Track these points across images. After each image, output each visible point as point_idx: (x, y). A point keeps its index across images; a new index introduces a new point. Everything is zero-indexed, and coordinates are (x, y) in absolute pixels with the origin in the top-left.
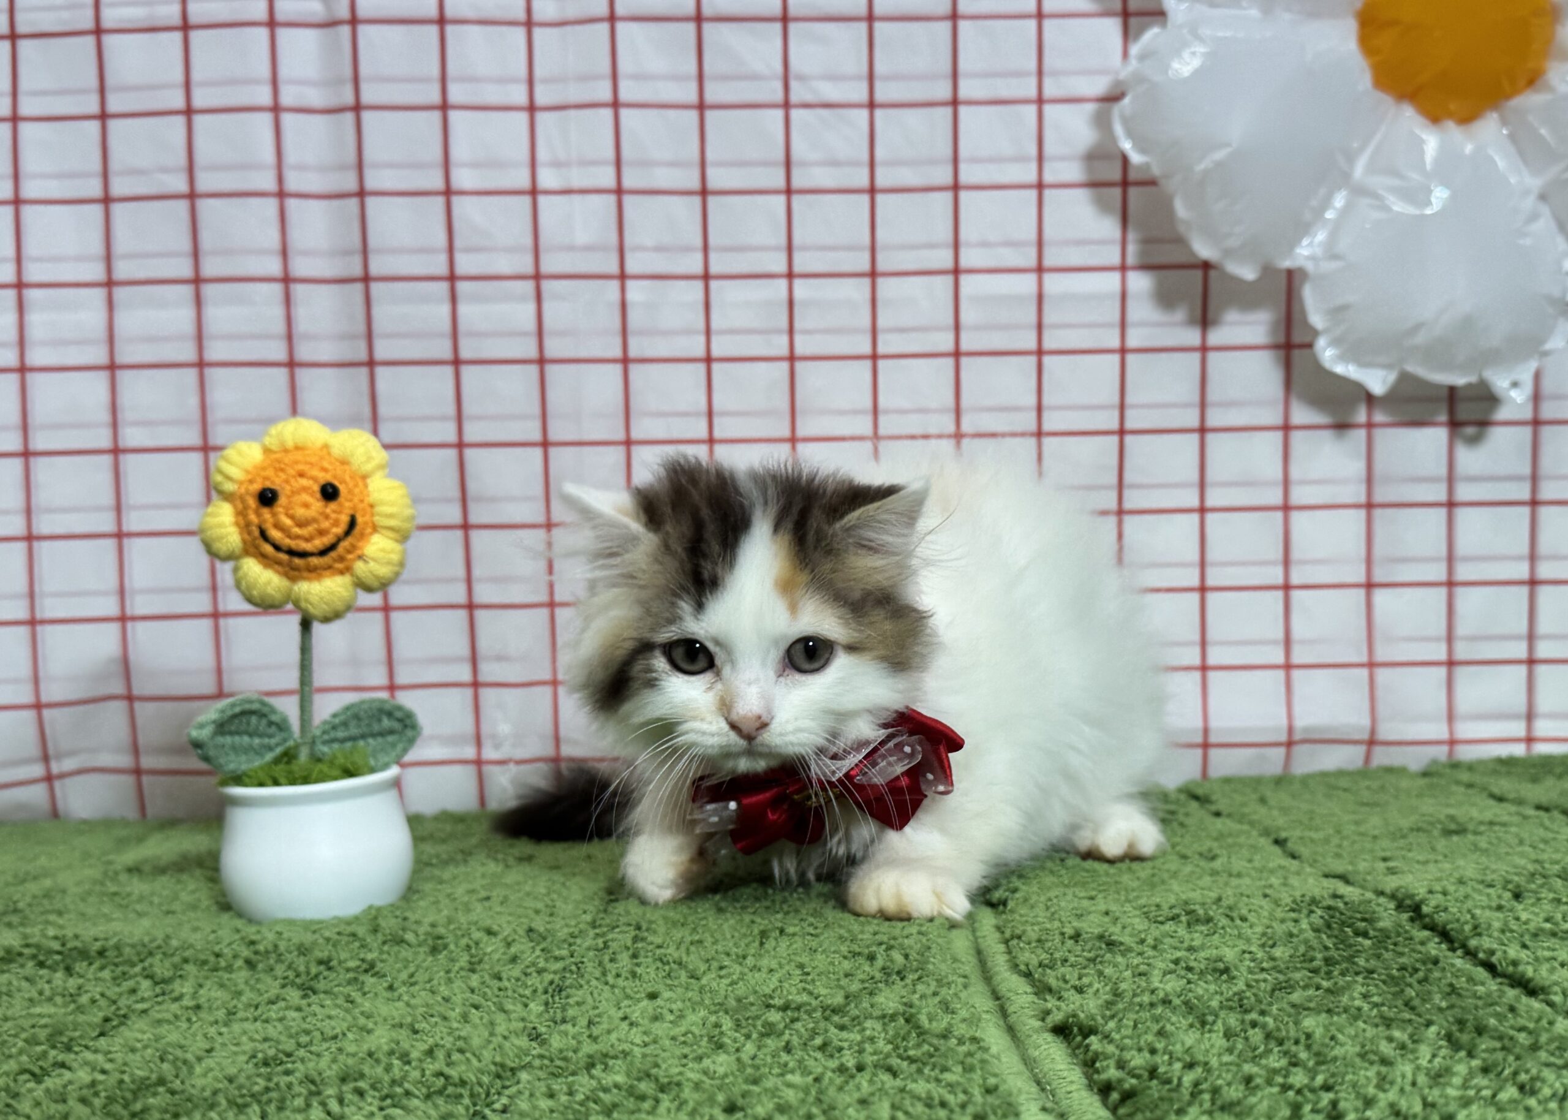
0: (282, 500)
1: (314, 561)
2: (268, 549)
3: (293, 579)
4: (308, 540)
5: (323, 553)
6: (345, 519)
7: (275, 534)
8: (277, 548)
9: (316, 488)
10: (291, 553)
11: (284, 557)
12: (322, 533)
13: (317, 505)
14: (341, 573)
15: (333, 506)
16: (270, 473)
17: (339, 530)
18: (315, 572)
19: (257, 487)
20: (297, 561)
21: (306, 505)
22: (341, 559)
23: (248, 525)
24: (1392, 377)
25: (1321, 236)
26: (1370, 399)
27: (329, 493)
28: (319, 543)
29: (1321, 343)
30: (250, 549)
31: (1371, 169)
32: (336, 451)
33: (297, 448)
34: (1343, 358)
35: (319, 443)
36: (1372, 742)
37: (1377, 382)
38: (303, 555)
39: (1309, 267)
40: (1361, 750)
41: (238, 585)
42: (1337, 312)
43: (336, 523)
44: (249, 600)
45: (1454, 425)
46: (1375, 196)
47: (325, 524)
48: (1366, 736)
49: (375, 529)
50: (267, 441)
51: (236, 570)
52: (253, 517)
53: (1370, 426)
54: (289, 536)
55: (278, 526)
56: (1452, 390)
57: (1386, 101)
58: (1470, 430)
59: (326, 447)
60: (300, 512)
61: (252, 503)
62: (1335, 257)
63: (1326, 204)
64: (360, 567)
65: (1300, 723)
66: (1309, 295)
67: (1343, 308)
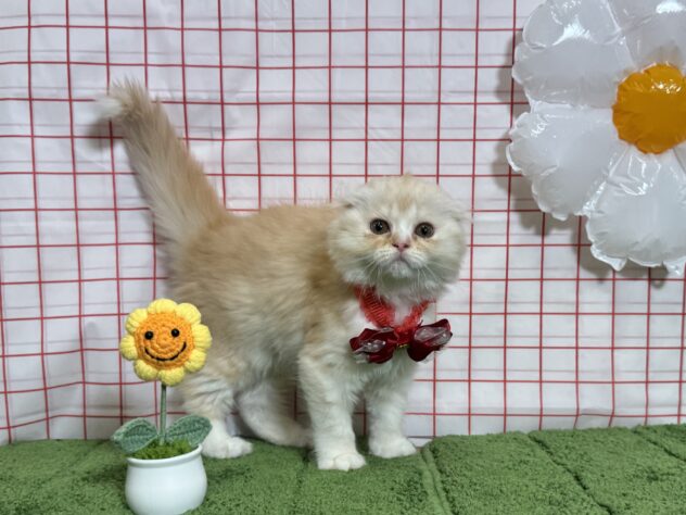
0: (155, 337)
1: (168, 362)
2: (148, 357)
3: (159, 370)
4: (166, 353)
5: (172, 359)
6: (182, 344)
7: (152, 351)
8: (153, 357)
9: (170, 332)
10: (158, 359)
11: (155, 361)
12: (172, 351)
13: (170, 338)
14: (179, 366)
15: (176, 339)
16: (150, 324)
17: (179, 349)
18: (168, 367)
19: (145, 331)
20: (161, 362)
21: (165, 339)
22: (180, 361)
23: (140, 347)
24: (624, 264)
25: (594, 202)
26: (614, 271)
27: (175, 333)
28: (170, 355)
29: (594, 246)
30: (141, 357)
31: (617, 173)
32: (179, 314)
33: (162, 313)
34: (602, 254)
35: (171, 310)
36: (613, 416)
37: (617, 264)
38: (164, 360)
39: (589, 215)
40: (608, 419)
41: (135, 371)
42: (601, 235)
43: (178, 346)
44: (141, 377)
45: (650, 280)
46: (618, 186)
47: (173, 347)
48: (610, 413)
49: (194, 347)
50: (149, 309)
51: (135, 364)
52: (142, 344)
53: (614, 280)
54: (157, 352)
55: (153, 348)
56: (650, 269)
57: (624, 143)
58: (657, 282)
59: (174, 312)
60: (163, 342)
61: (142, 337)
62: (600, 212)
63: (597, 188)
64: (187, 364)
65: (582, 407)
66: (588, 227)
67: (603, 234)
